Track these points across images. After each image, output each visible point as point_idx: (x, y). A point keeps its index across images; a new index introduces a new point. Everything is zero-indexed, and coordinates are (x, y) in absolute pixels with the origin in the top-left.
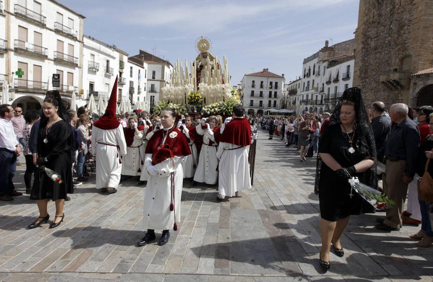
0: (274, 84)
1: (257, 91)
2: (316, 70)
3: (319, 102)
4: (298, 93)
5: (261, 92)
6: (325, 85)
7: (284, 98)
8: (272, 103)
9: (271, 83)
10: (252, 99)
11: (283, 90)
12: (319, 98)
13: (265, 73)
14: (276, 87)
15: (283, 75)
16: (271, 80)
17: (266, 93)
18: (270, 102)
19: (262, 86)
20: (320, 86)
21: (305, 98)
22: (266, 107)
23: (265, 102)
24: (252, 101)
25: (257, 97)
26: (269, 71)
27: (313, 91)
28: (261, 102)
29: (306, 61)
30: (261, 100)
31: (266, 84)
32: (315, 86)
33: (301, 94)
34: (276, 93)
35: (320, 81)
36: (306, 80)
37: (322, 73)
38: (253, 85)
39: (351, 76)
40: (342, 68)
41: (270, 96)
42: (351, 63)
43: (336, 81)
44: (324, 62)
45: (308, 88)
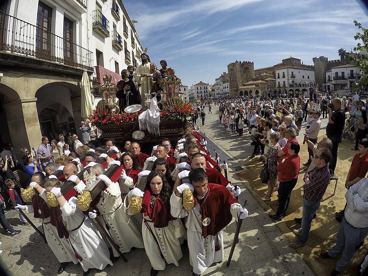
0: (205, 88)
1: (199, 91)
2: (220, 84)
4: (215, 91)
5: (201, 91)
7: (210, 92)
8: (206, 95)
11: (209, 89)
12: (222, 93)
13: (201, 83)
14: (207, 89)
17: (203, 91)
19: (201, 89)
20: (222, 89)
21: (218, 93)
23: (203, 95)
24: (198, 95)
25: (200, 93)
26: (202, 82)
28: (202, 95)
29: (216, 80)
31: (202, 88)
32: (220, 89)
33: (216, 91)
34: (207, 91)
35: (222, 87)
36: (217, 86)
37: (222, 85)
38: (198, 89)
39: (229, 87)
40: (227, 84)
41: (205, 92)
42: (228, 83)
43: (225, 88)
44: (222, 81)
45: (218, 90)
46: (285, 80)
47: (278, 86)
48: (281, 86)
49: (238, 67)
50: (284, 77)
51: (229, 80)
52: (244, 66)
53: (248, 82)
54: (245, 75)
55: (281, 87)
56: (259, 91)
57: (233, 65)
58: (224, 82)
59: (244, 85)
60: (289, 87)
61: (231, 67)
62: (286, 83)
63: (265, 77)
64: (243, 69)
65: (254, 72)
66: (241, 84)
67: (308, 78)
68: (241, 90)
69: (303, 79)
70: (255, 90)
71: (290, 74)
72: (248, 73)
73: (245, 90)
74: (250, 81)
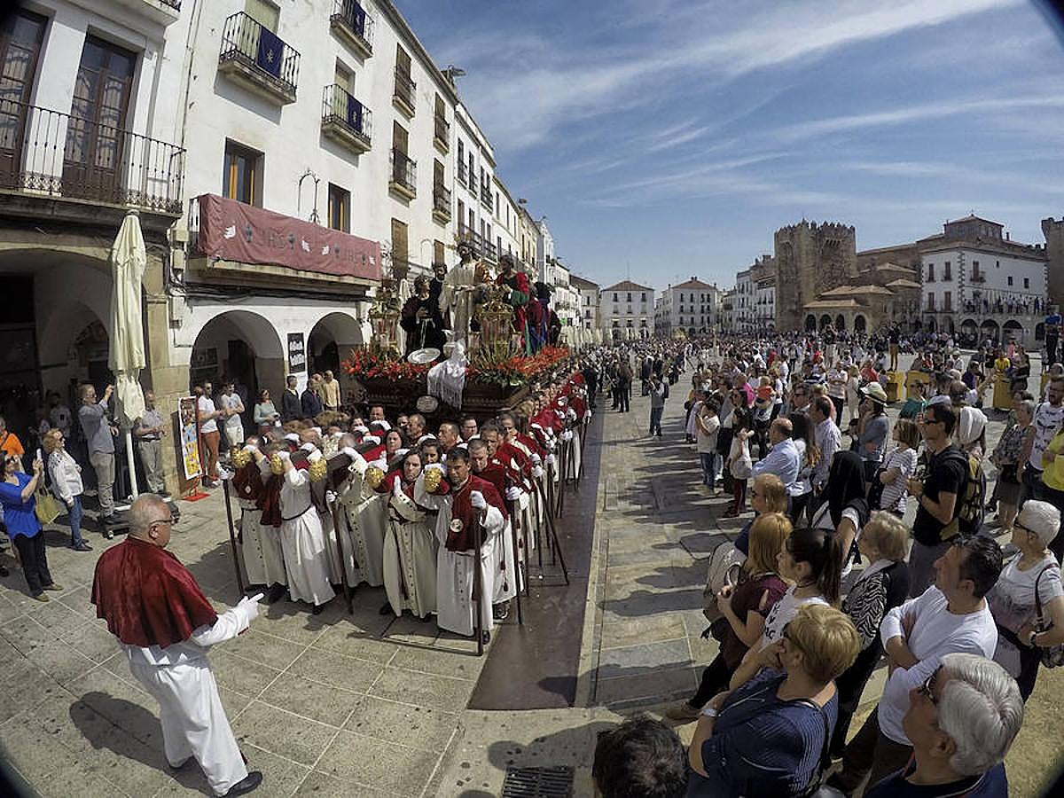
0: (706, 297)
1: (687, 306)
2: (749, 289)
3: (753, 321)
4: (734, 309)
5: (692, 307)
6: (757, 304)
7: (718, 311)
8: (705, 319)
9: (703, 296)
10: (682, 316)
11: (718, 302)
12: (753, 318)
13: (694, 283)
14: (708, 301)
16: (702, 292)
17: (697, 308)
18: (703, 318)
19: (692, 300)
20: (753, 305)
21: (741, 316)
22: (698, 325)
23: (697, 318)
24: (681, 318)
25: (687, 313)
26: (698, 280)
27: (748, 309)
28: (692, 319)
29: (739, 275)
30: (693, 316)
31: (697, 297)
32: (750, 304)
33: (737, 312)
34: (708, 307)
35: (753, 300)
36: (740, 296)
37: (754, 292)
38: (682, 300)
39: (774, 300)
40: (768, 292)
41: (703, 311)
42: (774, 289)
44: (755, 281)
45: (743, 306)
46: (952, 287)
47: (927, 307)
48: (938, 307)
49: (805, 242)
50: (948, 278)
51: (777, 278)
52: (825, 236)
53: (833, 289)
54: (826, 266)
55: (939, 310)
56: (866, 317)
57: (791, 232)
58: (761, 286)
59: (823, 298)
60: (965, 312)
61: (787, 238)
62: (954, 297)
63: (886, 276)
64: (821, 246)
65: (854, 259)
66: (814, 294)
67: (1027, 287)
68: (811, 313)
69: (1008, 288)
70: (853, 314)
71: (969, 267)
72: (837, 261)
73: (824, 313)
74: (840, 285)
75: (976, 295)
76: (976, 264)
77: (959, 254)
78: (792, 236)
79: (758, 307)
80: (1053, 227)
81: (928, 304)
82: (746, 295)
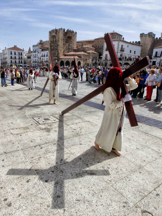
0: (20, 53)
1: (13, 56)
2: (38, 51)
3: (40, 63)
4: (32, 58)
5: (15, 57)
6: (41, 57)
8: (20, 61)
9: (19, 53)
10: (11, 60)
11: (25, 56)
12: (40, 61)
13: (15, 48)
14: (21, 55)
15: (23, 49)
16: (19, 51)
17: (17, 57)
18: (19, 61)
19: (15, 54)
20: (40, 57)
21: (34, 61)
22: (18, 63)
24: (11, 61)
25: (13, 59)
26: (17, 47)
27: (37, 58)
28: (15, 61)
30: (16, 60)
31: (17, 53)
32: (38, 57)
33: (33, 59)
34: (21, 57)
35: (39, 55)
36: (34, 54)
37: (40, 52)
38: (11, 54)
39: (48, 55)
40: (46, 53)
41: (19, 59)
42: (48, 52)
43: (44, 56)
44: (40, 49)
45: (35, 57)
51: (50, 48)
52: (67, 34)
53: (69, 52)
54: (67, 45)
55: (109, 60)
56: (81, 62)
57: (56, 31)
58: (43, 50)
59: (65, 55)
61: (54, 34)
63: (87, 49)
64: (66, 37)
65: (75, 43)
66: (63, 54)
67: (135, 53)
68: (62, 60)
69: (130, 54)
70: (77, 61)
71: (120, 47)
72: (70, 43)
73: (67, 60)
74: (71, 51)
75: (121, 55)
76: (122, 46)
77: (118, 42)
78: (56, 33)
79: (42, 58)
80: (143, 36)
81: (105, 58)
82: (36, 53)
